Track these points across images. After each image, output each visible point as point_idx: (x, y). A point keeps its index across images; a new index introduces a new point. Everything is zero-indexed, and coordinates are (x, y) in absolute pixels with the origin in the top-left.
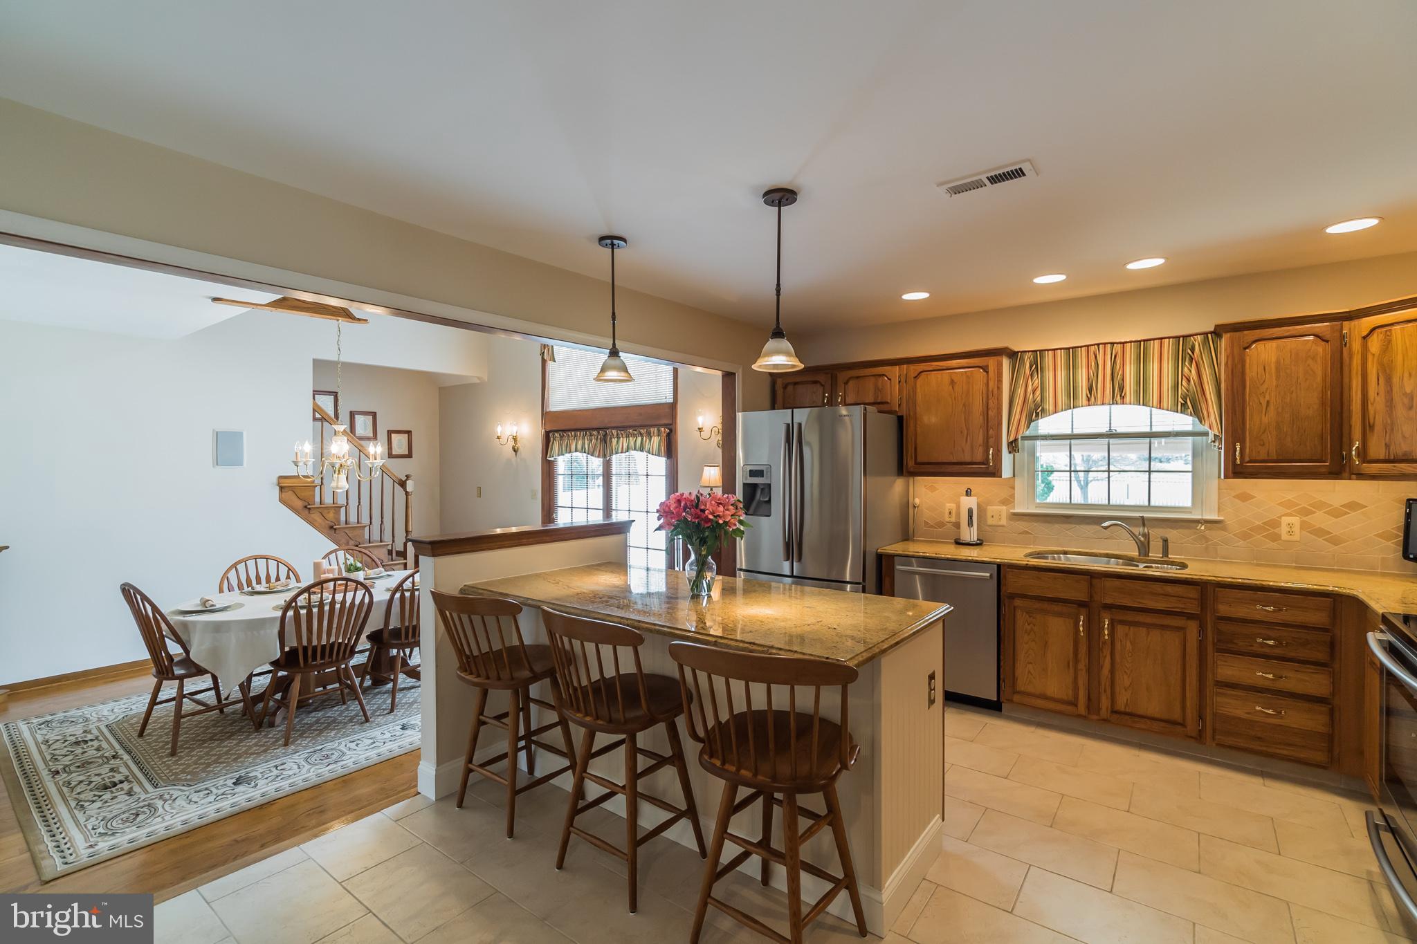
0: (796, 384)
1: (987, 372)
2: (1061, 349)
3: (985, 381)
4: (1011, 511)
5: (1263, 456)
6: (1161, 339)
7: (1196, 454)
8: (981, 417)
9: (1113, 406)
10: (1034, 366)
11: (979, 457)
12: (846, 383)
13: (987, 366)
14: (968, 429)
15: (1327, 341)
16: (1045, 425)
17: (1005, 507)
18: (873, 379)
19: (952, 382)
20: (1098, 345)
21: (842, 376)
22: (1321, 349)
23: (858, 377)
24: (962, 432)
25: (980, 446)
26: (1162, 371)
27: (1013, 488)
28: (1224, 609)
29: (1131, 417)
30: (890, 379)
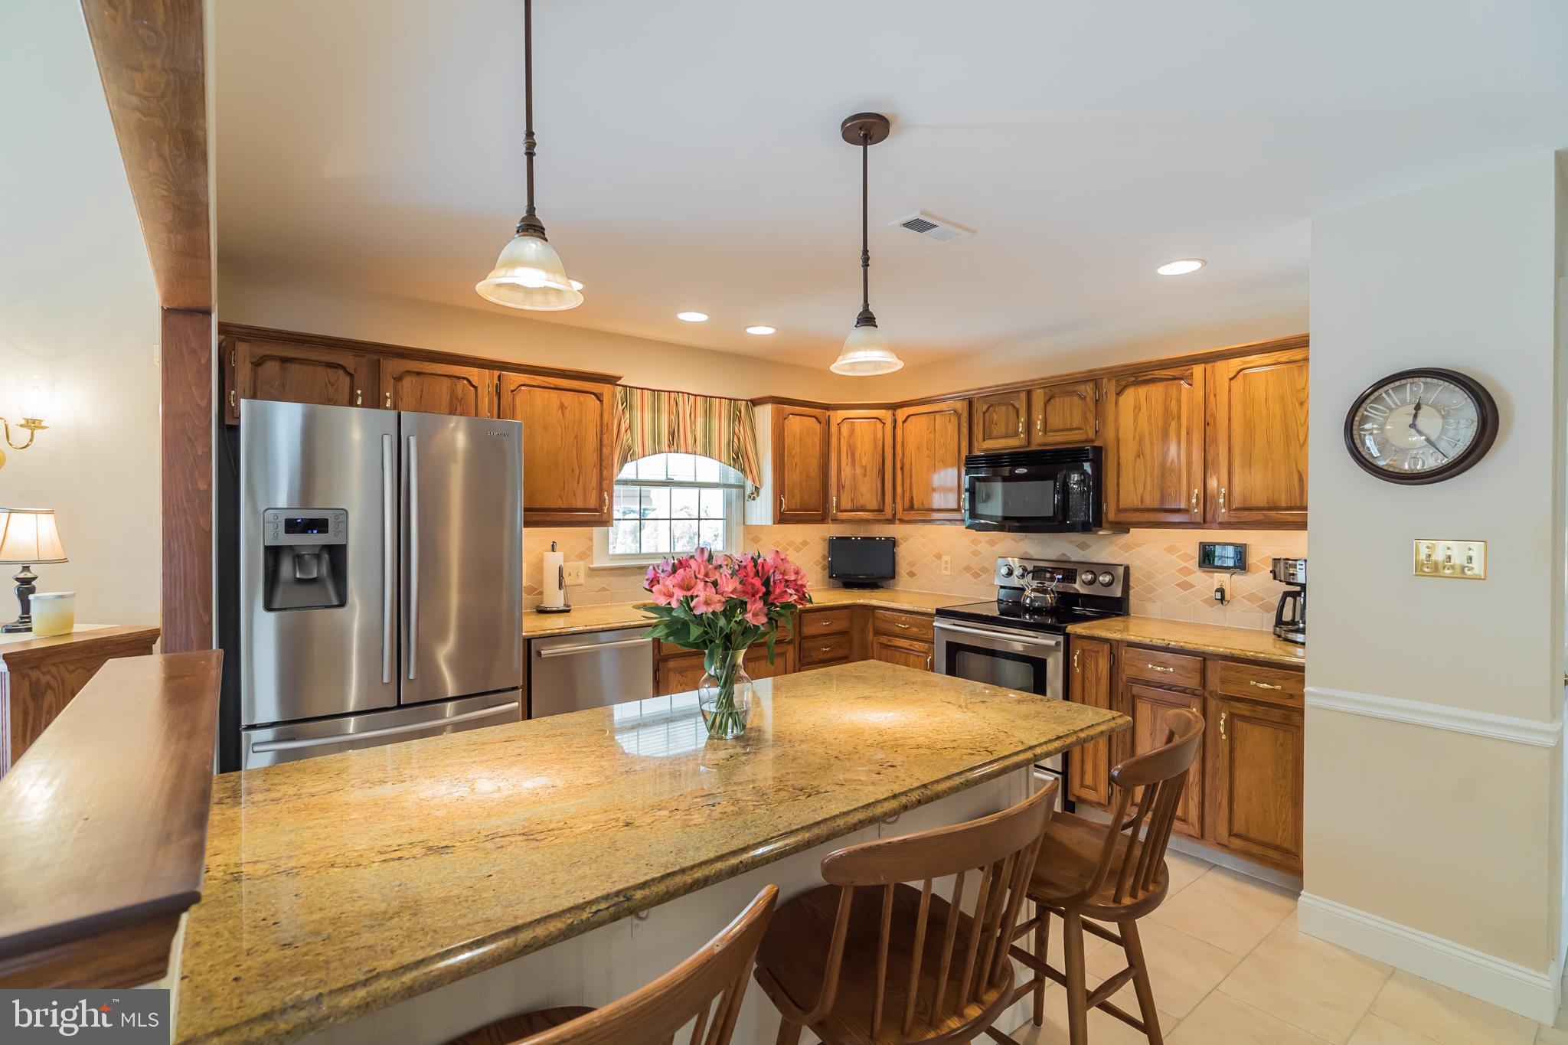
0: (284, 360)
1: (601, 401)
2: (648, 389)
3: (599, 411)
4: (591, 566)
5: (794, 507)
6: (720, 398)
7: (728, 504)
8: (595, 454)
9: (669, 454)
10: (625, 404)
11: (592, 502)
12: (399, 379)
13: (602, 394)
14: (580, 469)
15: (820, 423)
16: (628, 471)
17: (582, 562)
18: (446, 381)
19: (562, 407)
20: (678, 392)
21: (392, 366)
22: (817, 426)
23: (419, 374)
24: (573, 471)
25: (593, 488)
26: (721, 427)
27: (591, 539)
29: (681, 465)
30: (475, 388)
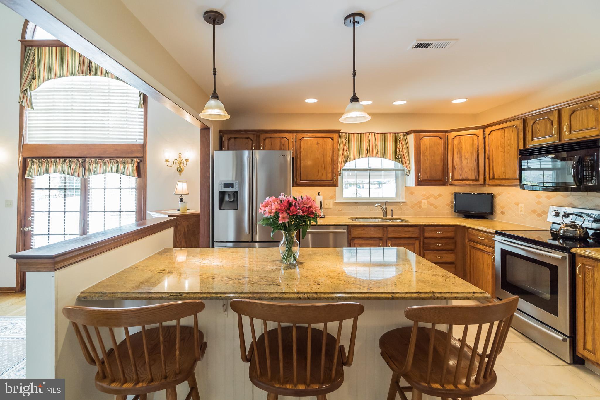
0: (235, 138)
1: (333, 140)
2: (356, 133)
3: (332, 144)
4: (335, 201)
5: (426, 178)
6: (390, 133)
7: (397, 178)
8: (330, 160)
9: (369, 158)
10: (346, 140)
11: (330, 178)
12: (265, 140)
13: (333, 137)
14: (325, 165)
15: (442, 139)
16: (349, 165)
17: (332, 200)
18: (279, 139)
19: (318, 143)
20: (370, 133)
21: (263, 136)
22: (440, 141)
23: (271, 137)
24: (322, 166)
25: (330, 172)
26: (390, 146)
27: (335, 191)
28: (427, 235)
29: (375, 162)
30: (288, 140)
